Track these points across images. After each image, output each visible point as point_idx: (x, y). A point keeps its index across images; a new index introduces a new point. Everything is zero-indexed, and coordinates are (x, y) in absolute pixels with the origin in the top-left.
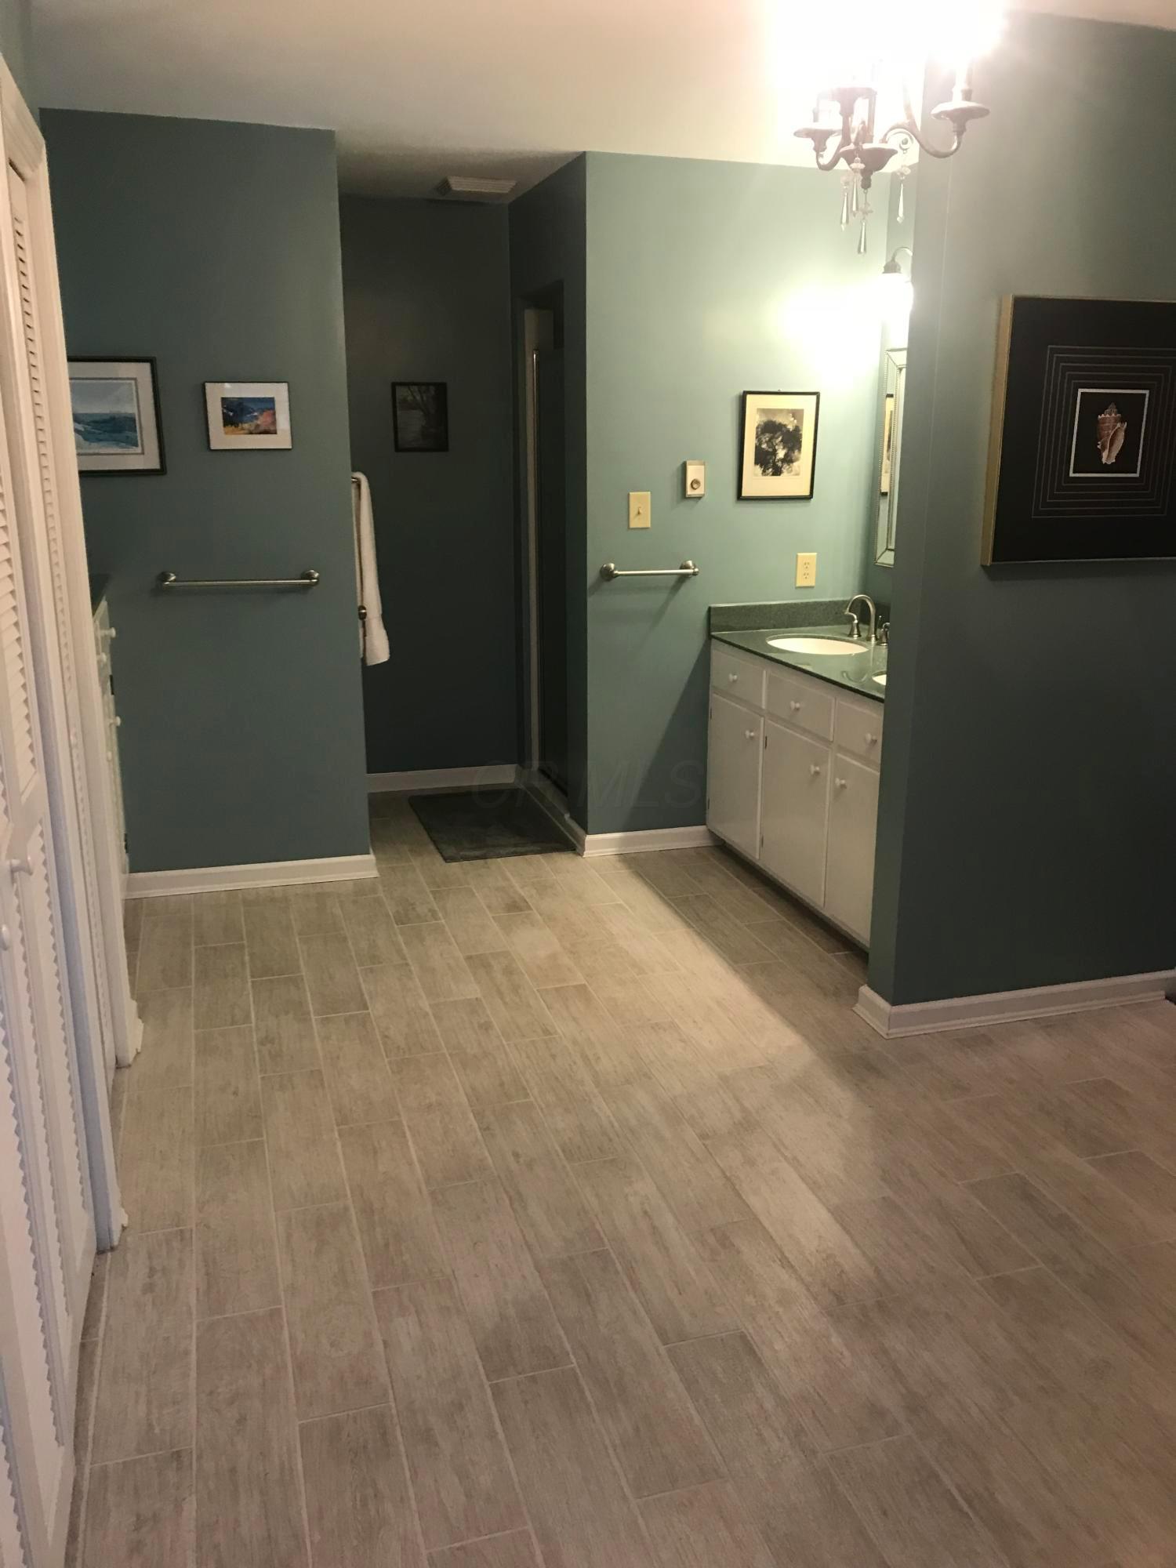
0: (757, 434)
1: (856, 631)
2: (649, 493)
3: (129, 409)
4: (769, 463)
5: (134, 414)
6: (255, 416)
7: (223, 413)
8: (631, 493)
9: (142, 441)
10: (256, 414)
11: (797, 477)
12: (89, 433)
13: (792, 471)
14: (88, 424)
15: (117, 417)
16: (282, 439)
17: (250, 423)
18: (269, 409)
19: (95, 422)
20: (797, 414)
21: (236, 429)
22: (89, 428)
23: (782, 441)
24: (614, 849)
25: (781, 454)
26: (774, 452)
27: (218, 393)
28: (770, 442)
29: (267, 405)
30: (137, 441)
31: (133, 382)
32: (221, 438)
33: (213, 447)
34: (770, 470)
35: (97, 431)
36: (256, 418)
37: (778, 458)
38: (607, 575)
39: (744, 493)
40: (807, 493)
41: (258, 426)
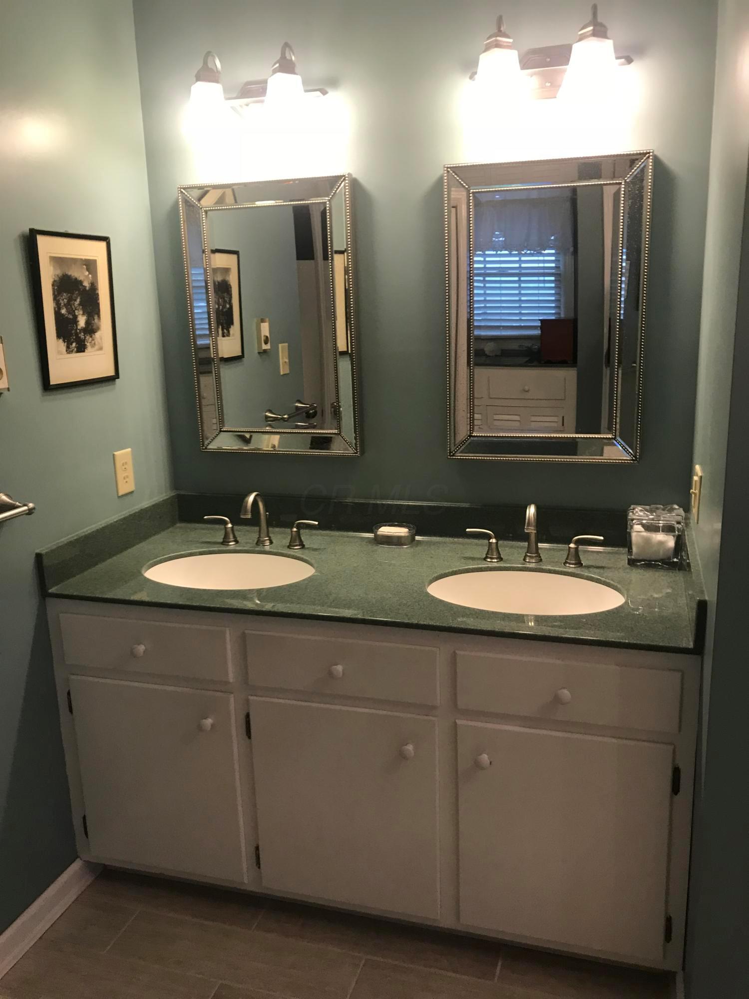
0: (54, 294)
1: (231, 536)
4: (71, 335)
11: (100, 352)
13: (95, 344)
20: (90, 265)
23: (79, 305)
25: (82, 321)
26: (75, 321)
28: (68, 305)
34: (74, 345)
37: (79, 327)
39: (54, 380)
40: (112, 373)
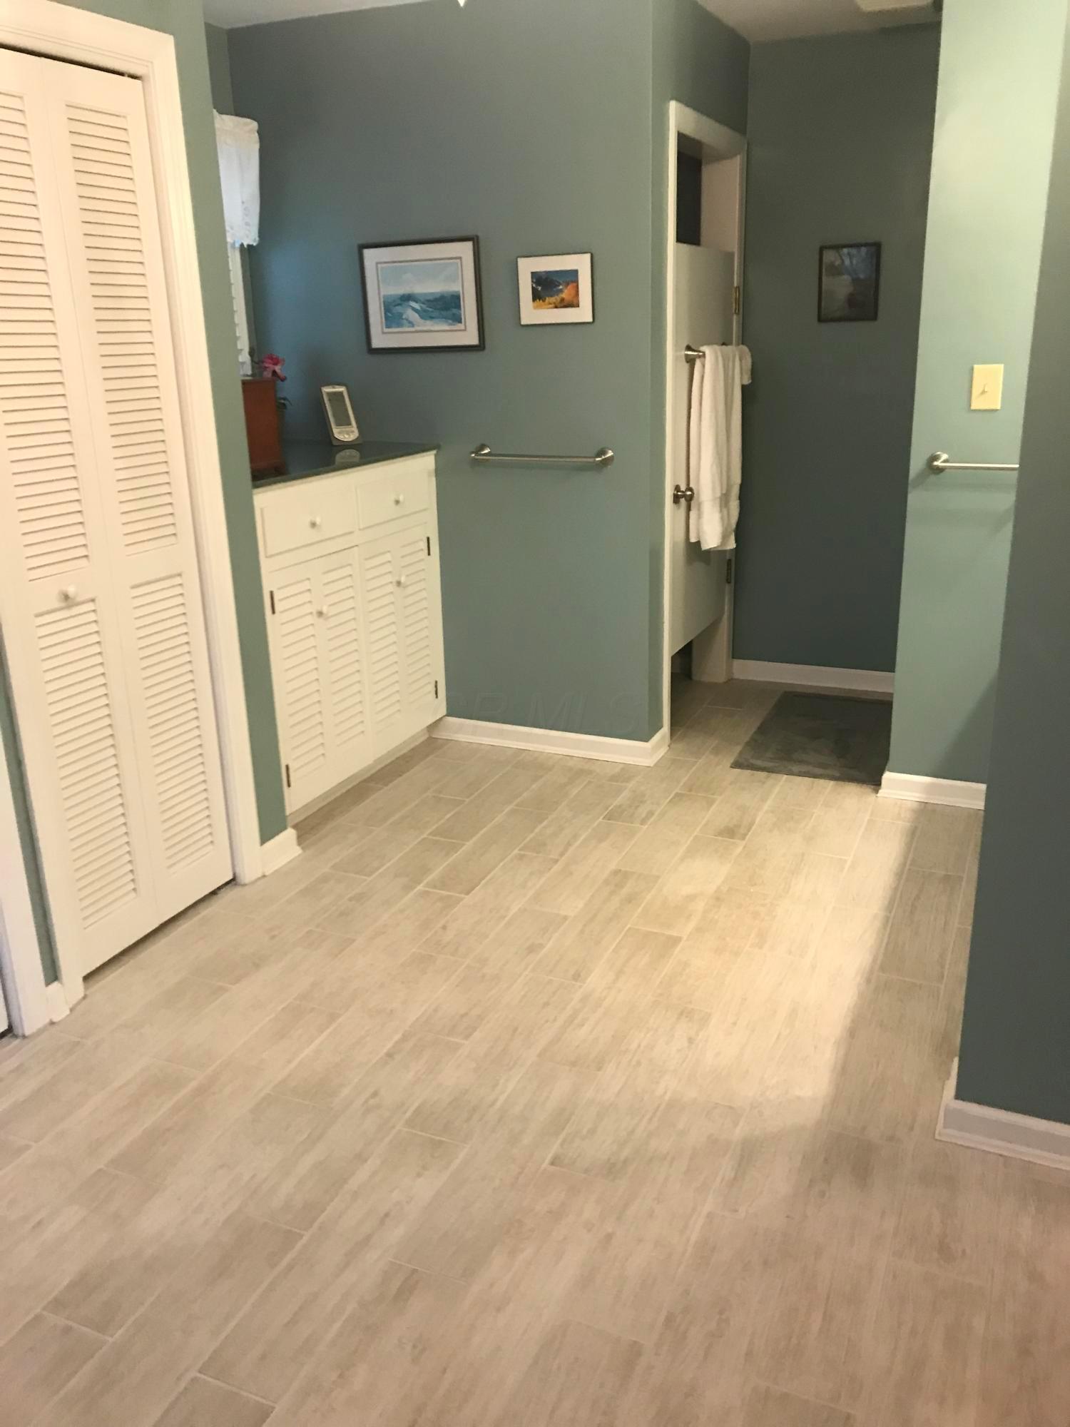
2: (1001, 367)
3: (454, 288)
5: (459, 292)
6: (561, 289)
7: (533, 288)
8: (976, 366)
9: (465, 319)
10: (561, 287)
12: (425, 311)
14: (423, 303)
15: (446, 295)
16: (583, 313)
17: (556, 297)
18: (572, 282)
19: (428, 301)
21: (543, 303)
22: (424, 306)
24: (917, 795)
27: (528, 267)
29: (571, 277)
30: (461, 319)
31: (458, 261)
32: (532, 313)
33: (523, 322)
35: (430, 309)
36: (561, 291)
38: (932, 469)
41: (563, 300)
